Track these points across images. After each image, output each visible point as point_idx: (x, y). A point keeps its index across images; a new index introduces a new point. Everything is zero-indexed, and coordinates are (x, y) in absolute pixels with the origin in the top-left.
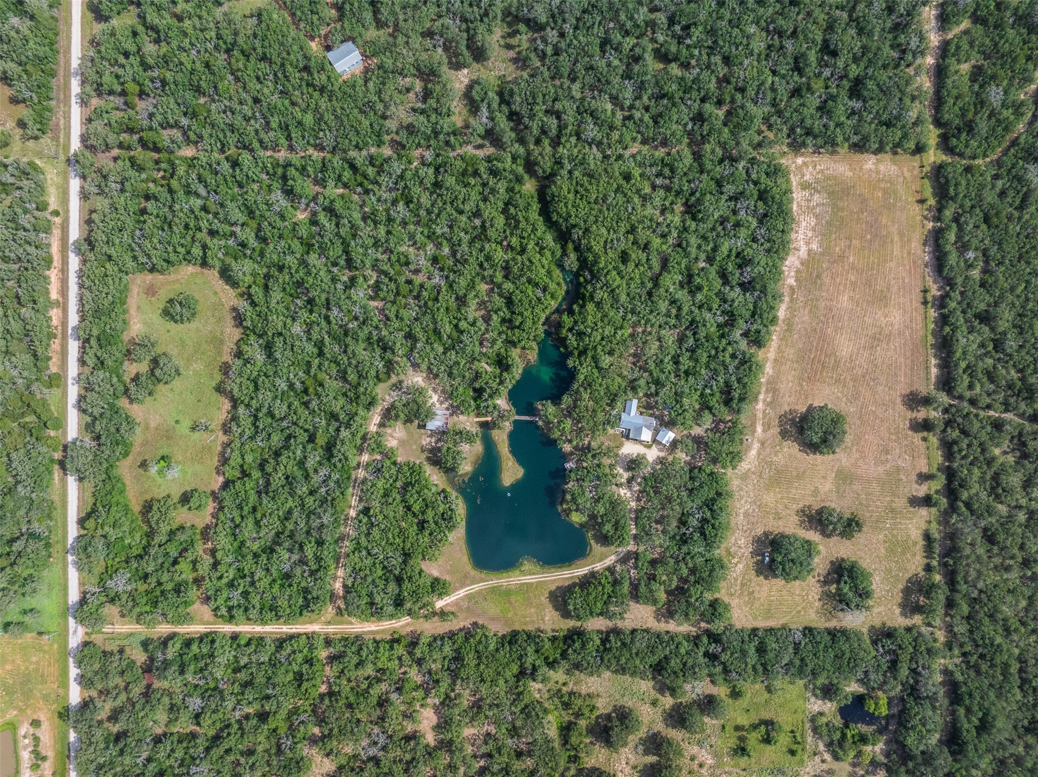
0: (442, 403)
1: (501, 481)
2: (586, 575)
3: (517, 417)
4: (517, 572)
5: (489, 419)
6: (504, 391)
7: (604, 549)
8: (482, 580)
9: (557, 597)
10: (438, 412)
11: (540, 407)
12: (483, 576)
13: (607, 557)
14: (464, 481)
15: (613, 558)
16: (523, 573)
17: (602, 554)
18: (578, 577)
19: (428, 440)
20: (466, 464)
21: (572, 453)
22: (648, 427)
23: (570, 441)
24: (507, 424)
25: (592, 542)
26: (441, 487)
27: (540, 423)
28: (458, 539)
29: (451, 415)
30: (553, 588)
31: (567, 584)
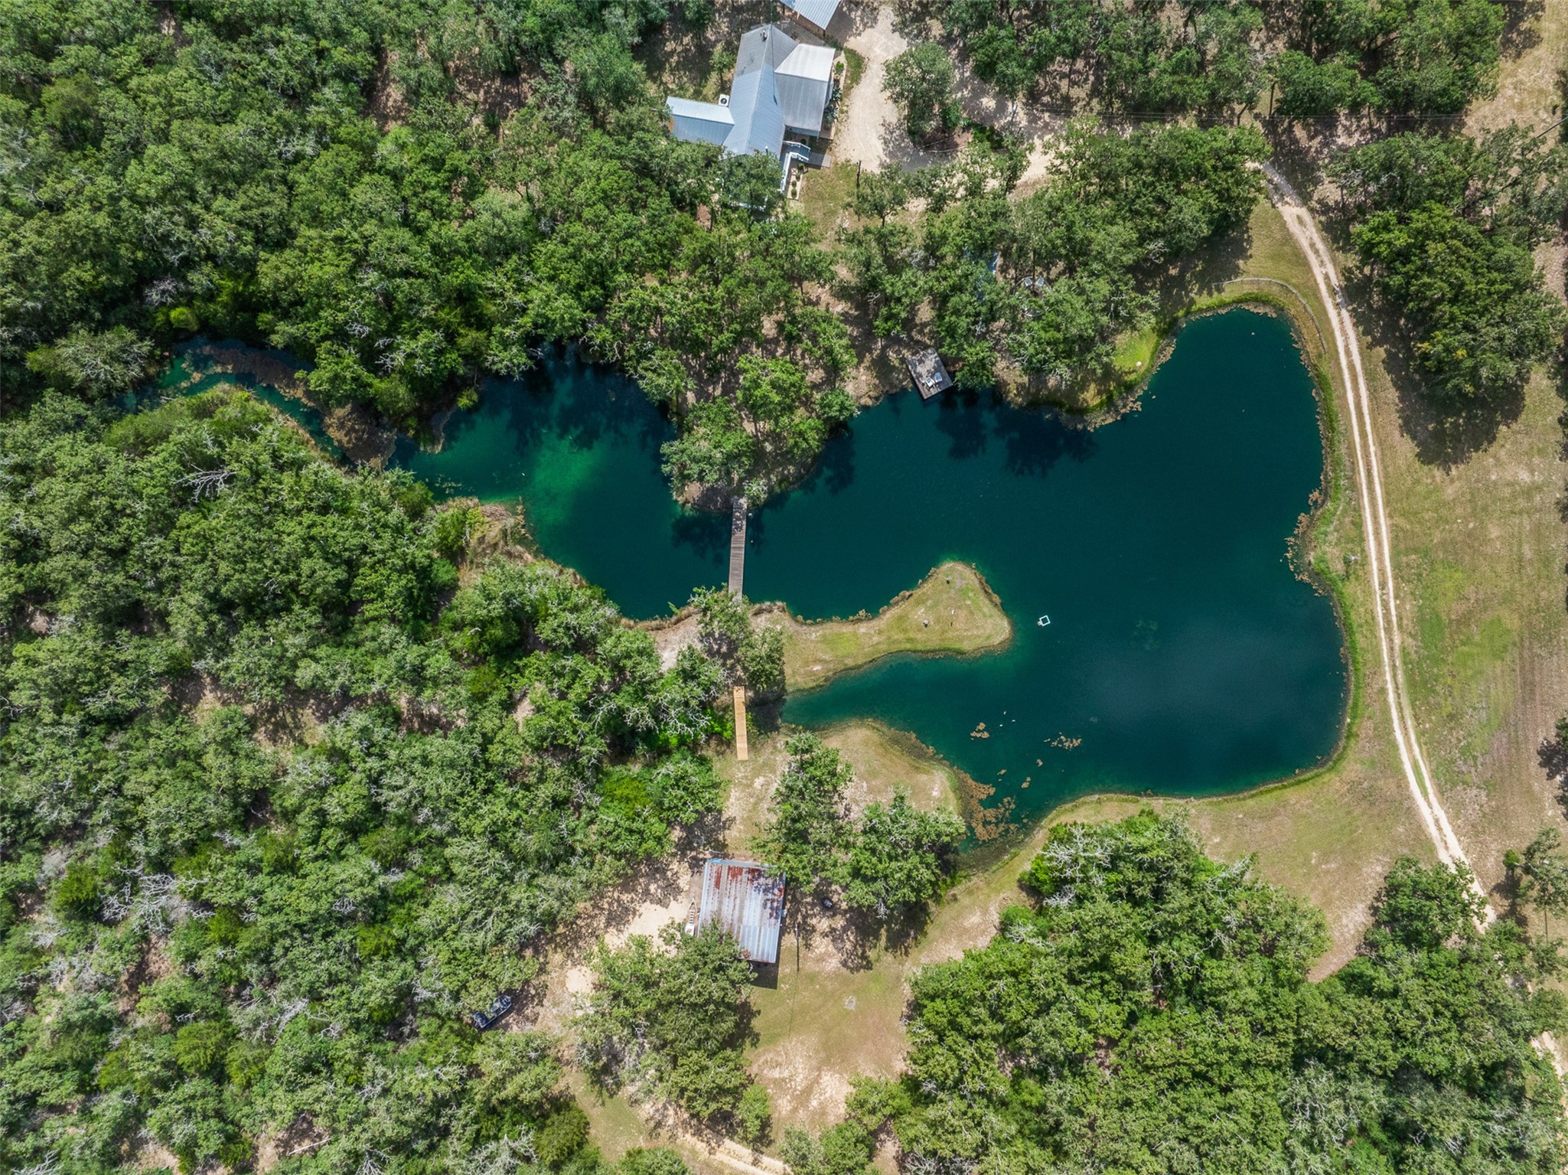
0: (672, 889)
1: (988, 653)
2: (1359, 320)
3: (735, 584)
4: (1350, 590)
5: (740, 695)
6: (628, 635)
7: (1259, 246)
8: (1384, 733)
9: (1439, 436)
10: (708, 906)
11: (694, 490)
12: (1365, 728)
13: (1288, 239)
14: (991, 802)
15: (1292, 211)
16: (1355, 568)
17: (1276, 257)
18: (1366, 349)
19: (822, 945)
20: (920, 792)
21: (881, 366)
22: (777, 56)
23: (834, 371)
24: (760, 624)
25: (1232, 290)
26: (1014, 898)
27: (758, 487)
28: (1221, 826)
29: (721, 850)
30: (1406, 448)
31: (1393, 394)
